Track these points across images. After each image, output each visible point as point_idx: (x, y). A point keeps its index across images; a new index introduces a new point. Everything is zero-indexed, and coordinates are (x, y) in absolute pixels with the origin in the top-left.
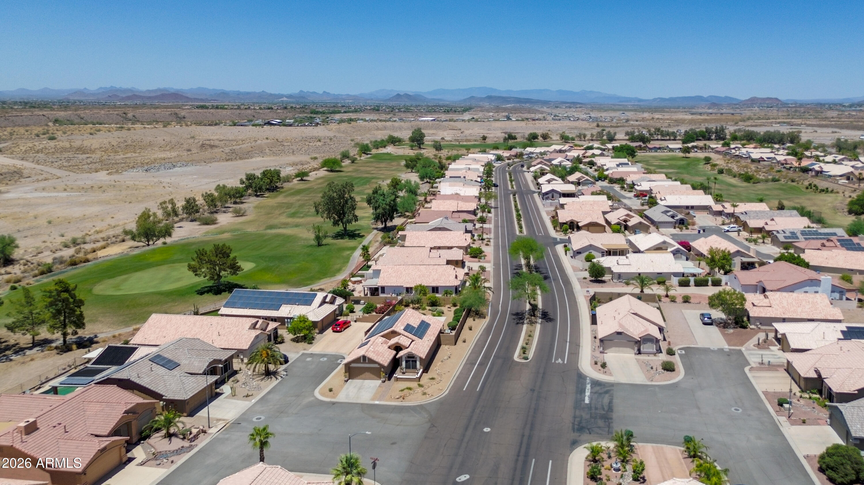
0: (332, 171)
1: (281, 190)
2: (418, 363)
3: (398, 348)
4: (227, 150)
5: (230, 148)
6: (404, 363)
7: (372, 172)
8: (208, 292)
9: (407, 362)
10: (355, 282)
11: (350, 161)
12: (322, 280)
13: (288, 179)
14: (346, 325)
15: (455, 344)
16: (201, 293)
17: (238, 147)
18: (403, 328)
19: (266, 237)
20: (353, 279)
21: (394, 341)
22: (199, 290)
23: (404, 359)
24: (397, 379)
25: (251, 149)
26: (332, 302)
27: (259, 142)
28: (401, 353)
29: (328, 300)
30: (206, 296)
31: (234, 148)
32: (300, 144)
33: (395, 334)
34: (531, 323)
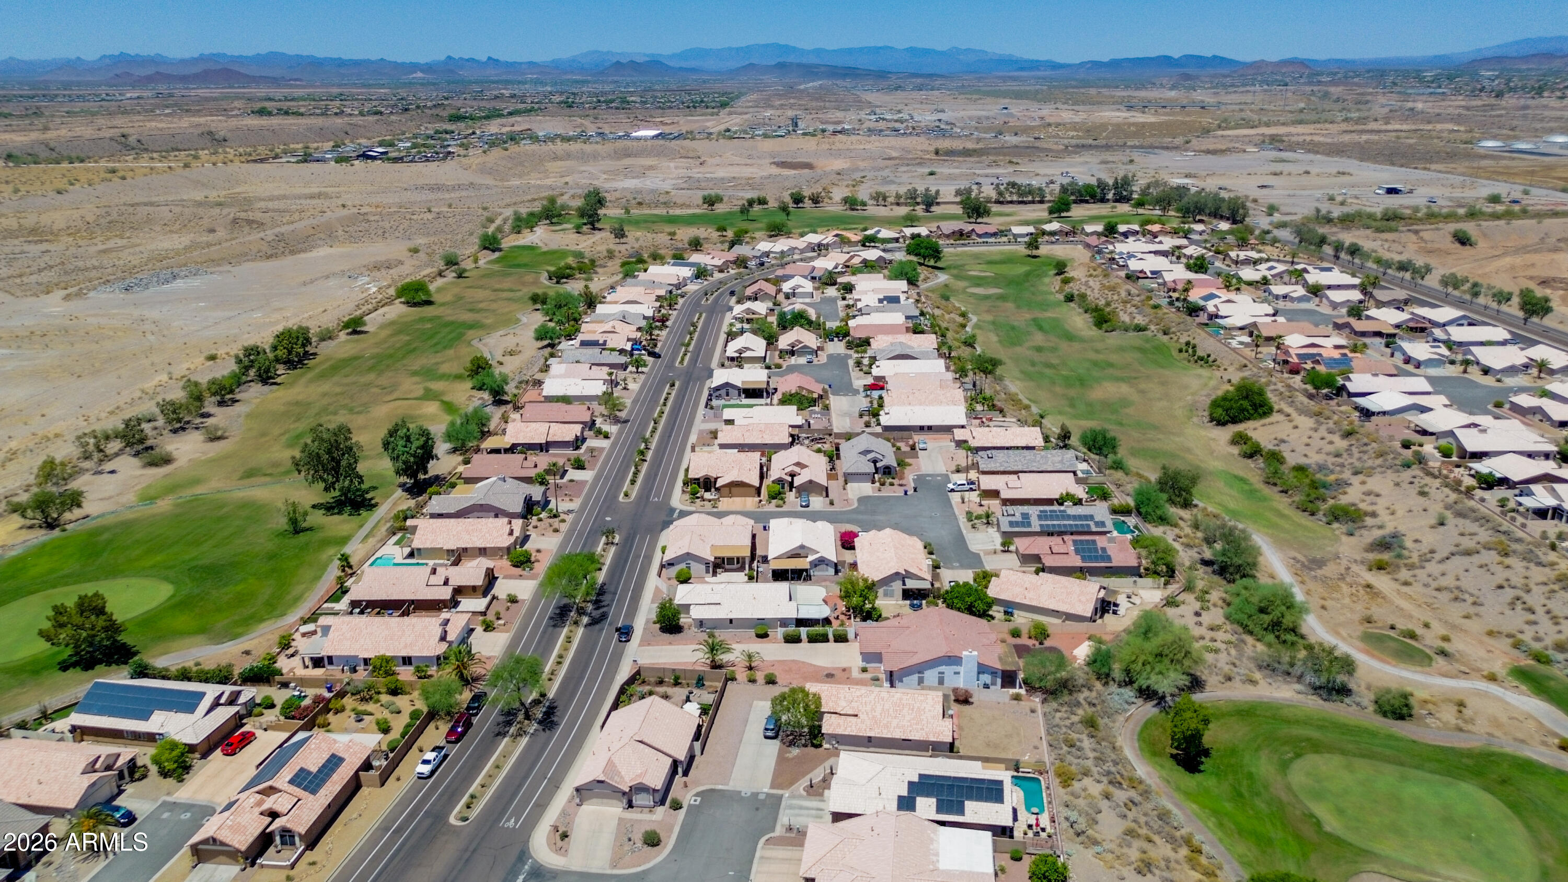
0: (415, 305)
1: (311, 363)
2: (297, 839)
3: (274, 815)
4: (270, 234)
5: (277, 230)
6: (278, 839)
7: (481, 306)
8: (74, 665)
9: (282, 837)
10: (304, 635)
11: (454, 275)
12: (263, 625)
13: (327, 336)
14: (248, 739)
15: (382, 785)
16: (64, 667)
17: (291, 227)
18: (288, 779)
19: (225, 510)
20: (305, 629)
21: (270, 803)
22: (64, 661)
23: (277, 833)
24: (262, 866)
25: (312, 232)
26: (232, 702)
27: (329, 213)
28: (278, 823)
29: (222, 701)
30: (71, 672)
31: (283, 229)
32: (396, 217)
33: (272, 790)
34: (521, 733)
